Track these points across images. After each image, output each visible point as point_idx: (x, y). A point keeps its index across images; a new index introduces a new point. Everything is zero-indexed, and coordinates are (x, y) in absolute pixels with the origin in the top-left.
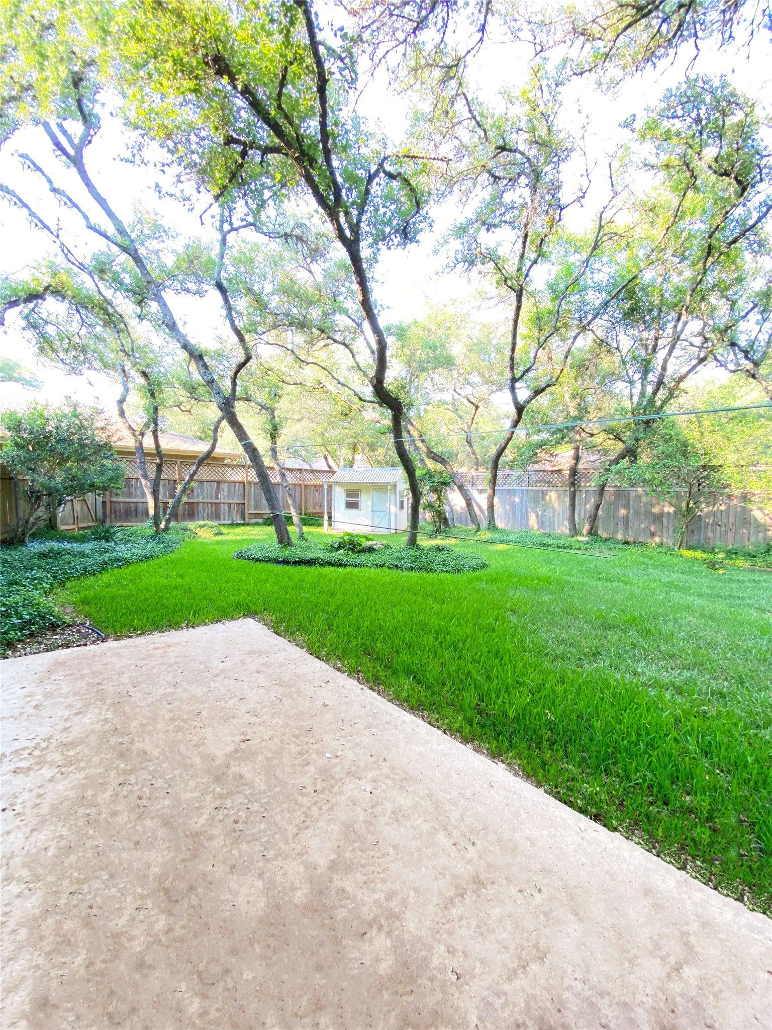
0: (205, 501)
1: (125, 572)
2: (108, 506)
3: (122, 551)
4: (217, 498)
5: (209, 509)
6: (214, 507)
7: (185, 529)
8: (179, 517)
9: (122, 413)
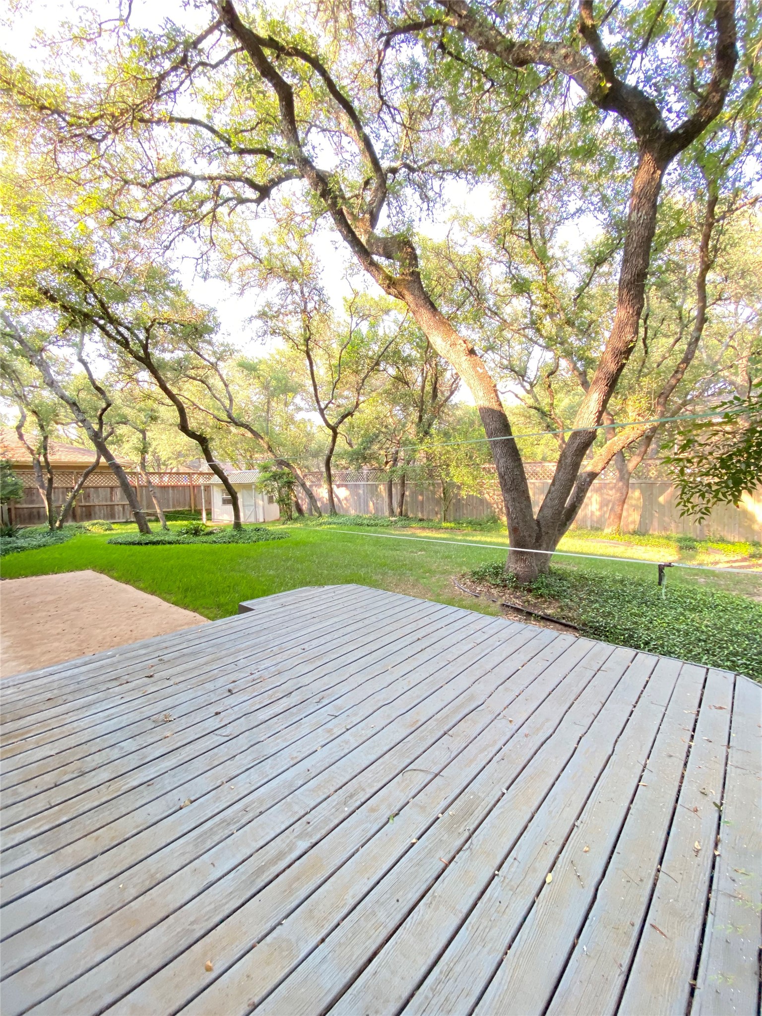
0: (101, 503)
1: (22, 555)
2: (13, 512)
3: (21, 543)
4: (111, 500)
5: (104, 511)
6: (109, 508)
7: (80, 527)
8: (78, 517)
9: (21, 437)
